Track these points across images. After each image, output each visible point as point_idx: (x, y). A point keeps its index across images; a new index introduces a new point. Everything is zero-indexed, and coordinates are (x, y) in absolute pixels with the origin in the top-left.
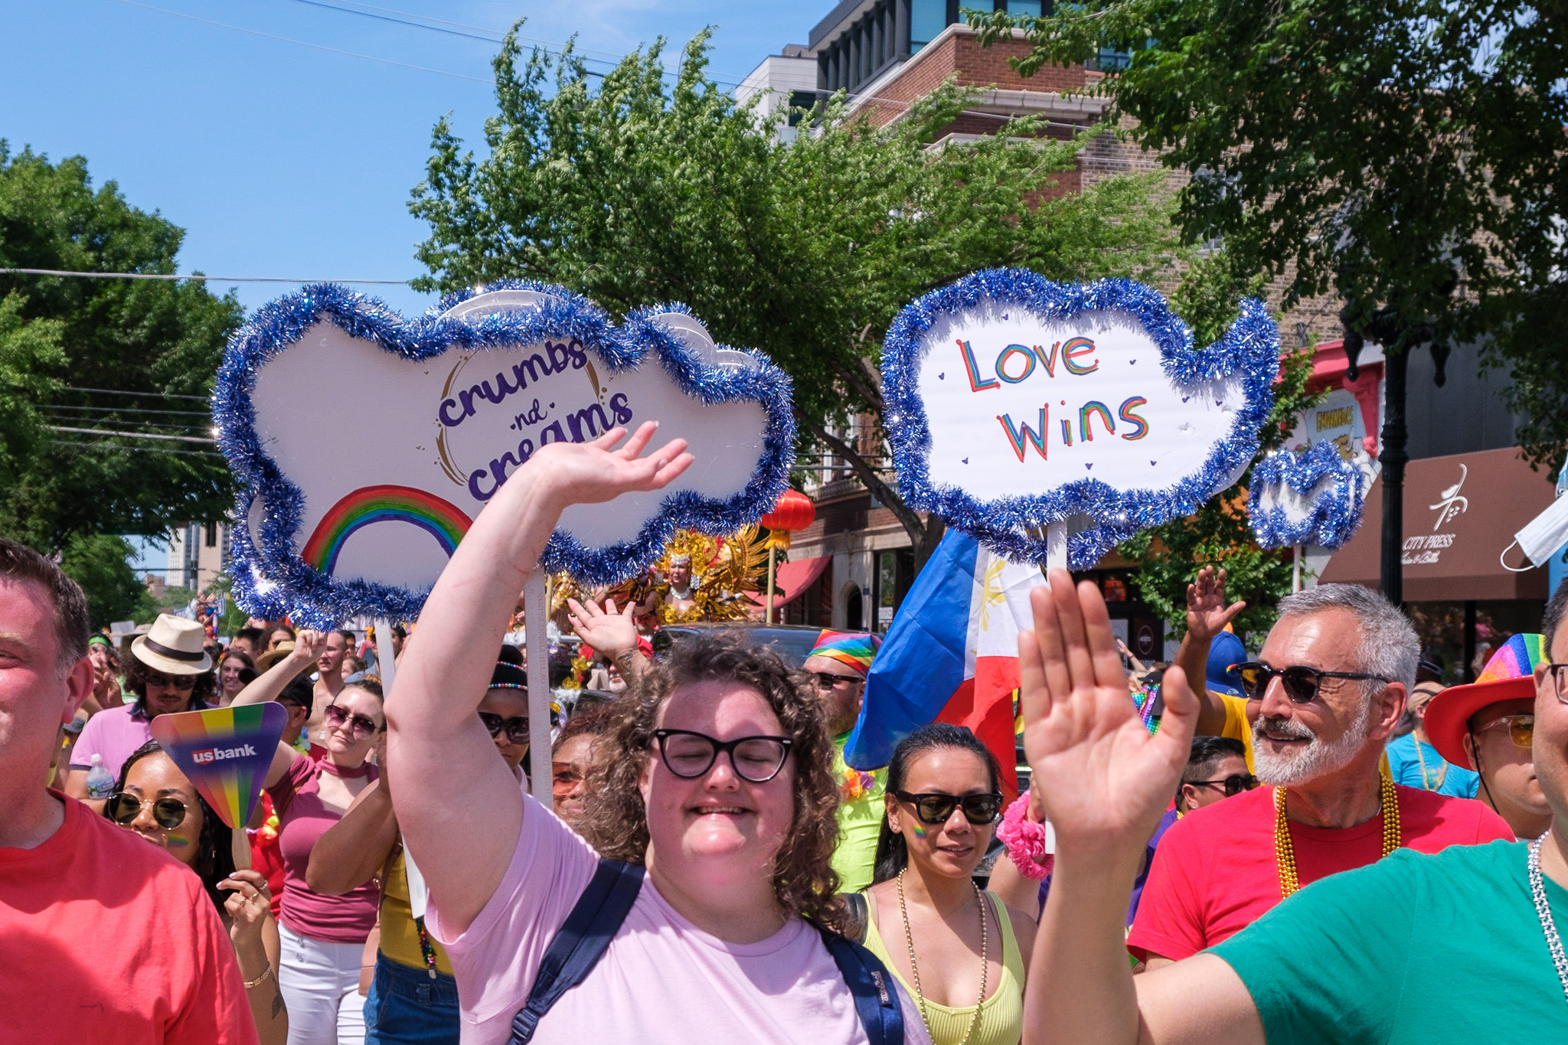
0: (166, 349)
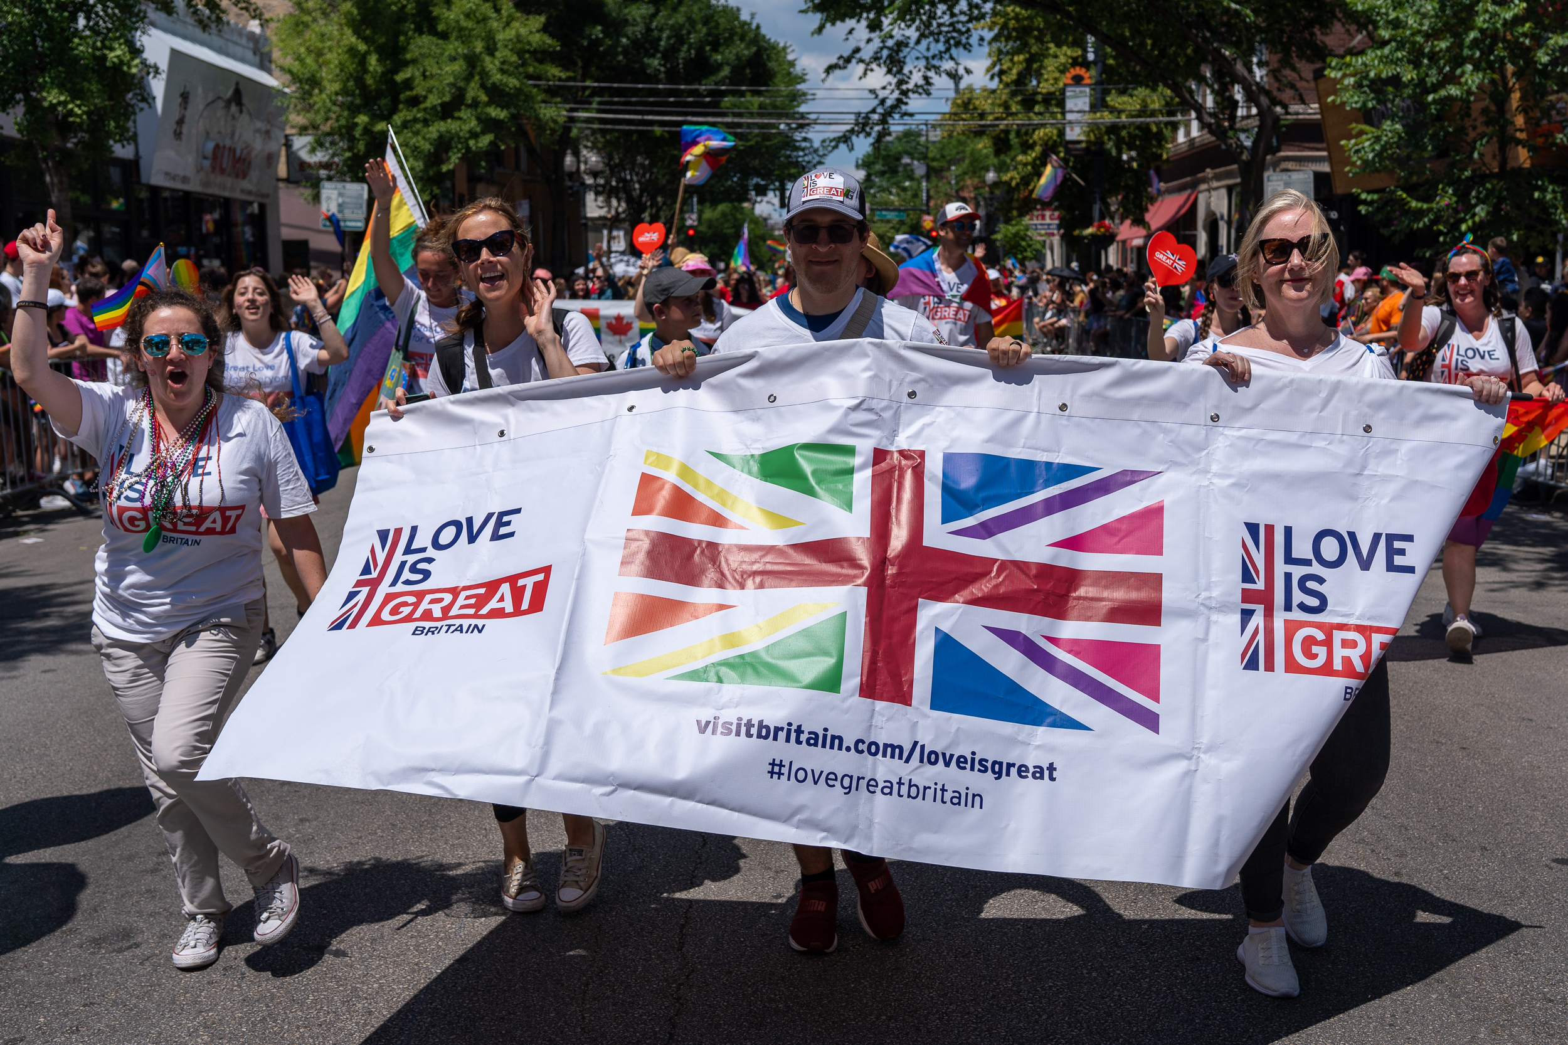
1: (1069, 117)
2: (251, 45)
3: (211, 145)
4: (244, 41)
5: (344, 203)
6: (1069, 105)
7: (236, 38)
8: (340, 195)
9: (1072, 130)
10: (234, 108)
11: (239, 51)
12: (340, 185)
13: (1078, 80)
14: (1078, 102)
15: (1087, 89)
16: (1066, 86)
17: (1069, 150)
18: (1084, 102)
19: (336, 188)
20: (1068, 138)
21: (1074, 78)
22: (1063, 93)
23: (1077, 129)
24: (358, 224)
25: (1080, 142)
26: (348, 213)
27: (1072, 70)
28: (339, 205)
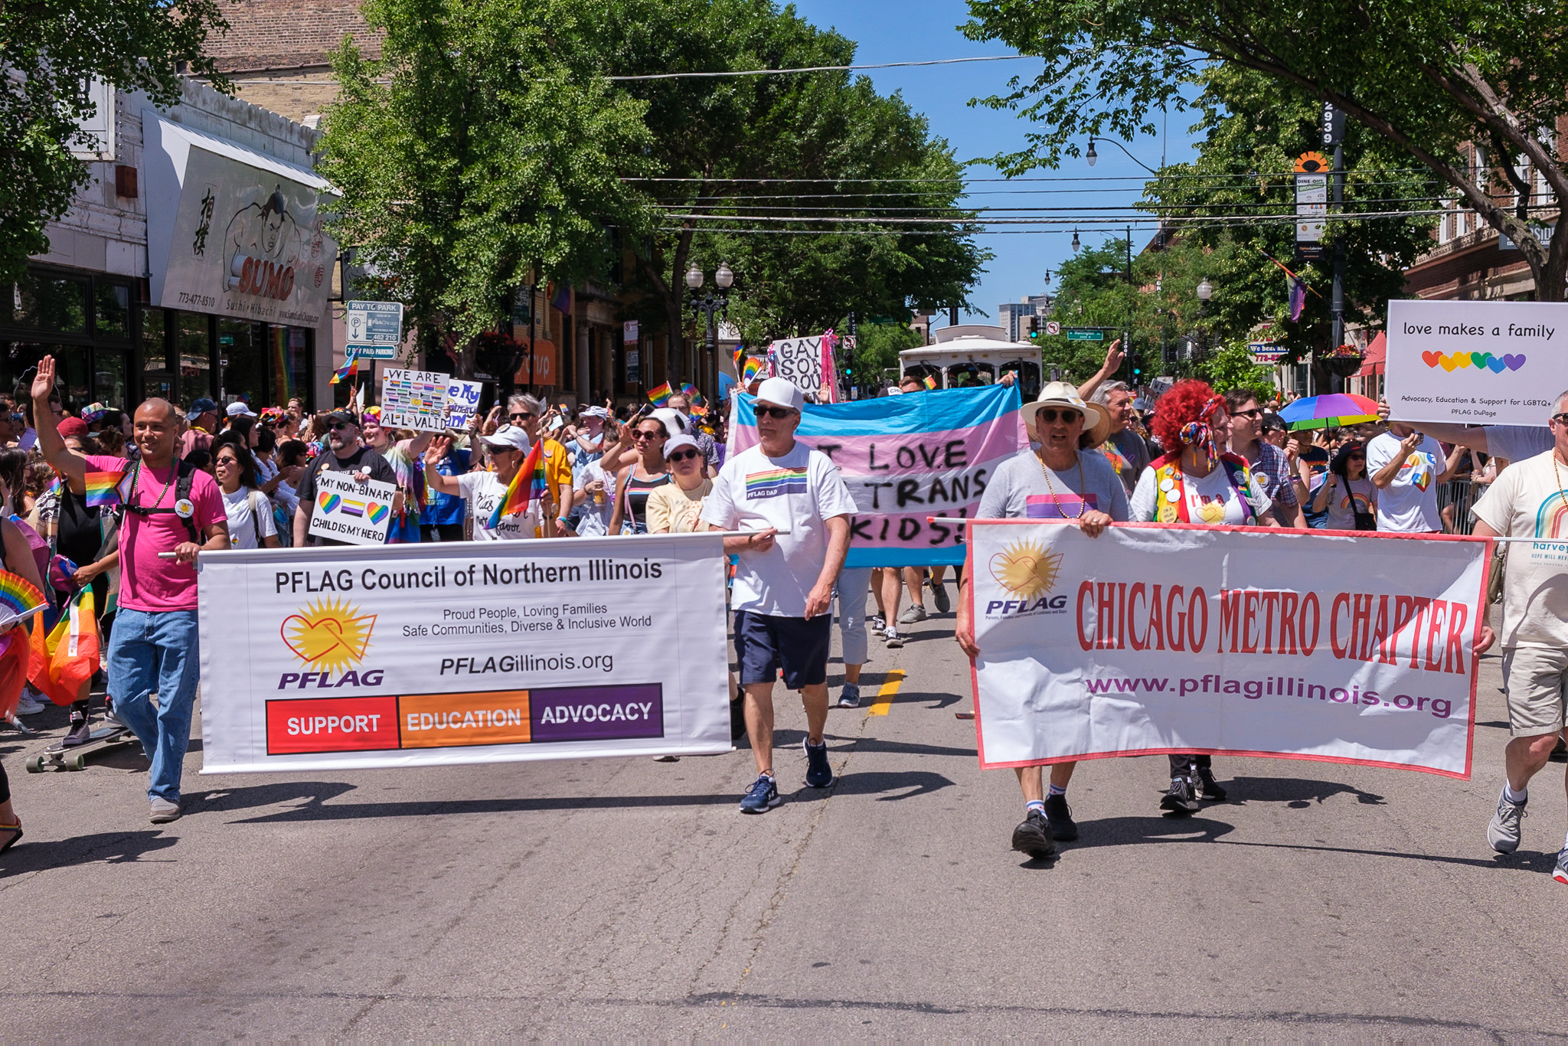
1: (1300, 210)
3: (240, 261)
7: (285, 135)
8: (371, 316)
9: (1304, 228)
10: (271, 217)
12: (370, 304)
13: (1311, 167)
14: (1311, 193)
15: (1324, 179)
16: (1296, 175)
17: (1300, 255)
18: (1319, 194)
19: (365, 309)
20: (1299, 239)
21: (1305, 166)
22: (1293, 182)
23: (1311, 226)
24: (389, 352)
25: (1315, 244)
26: (379, 339)
27: (1303, 155)
28: (369, 329)
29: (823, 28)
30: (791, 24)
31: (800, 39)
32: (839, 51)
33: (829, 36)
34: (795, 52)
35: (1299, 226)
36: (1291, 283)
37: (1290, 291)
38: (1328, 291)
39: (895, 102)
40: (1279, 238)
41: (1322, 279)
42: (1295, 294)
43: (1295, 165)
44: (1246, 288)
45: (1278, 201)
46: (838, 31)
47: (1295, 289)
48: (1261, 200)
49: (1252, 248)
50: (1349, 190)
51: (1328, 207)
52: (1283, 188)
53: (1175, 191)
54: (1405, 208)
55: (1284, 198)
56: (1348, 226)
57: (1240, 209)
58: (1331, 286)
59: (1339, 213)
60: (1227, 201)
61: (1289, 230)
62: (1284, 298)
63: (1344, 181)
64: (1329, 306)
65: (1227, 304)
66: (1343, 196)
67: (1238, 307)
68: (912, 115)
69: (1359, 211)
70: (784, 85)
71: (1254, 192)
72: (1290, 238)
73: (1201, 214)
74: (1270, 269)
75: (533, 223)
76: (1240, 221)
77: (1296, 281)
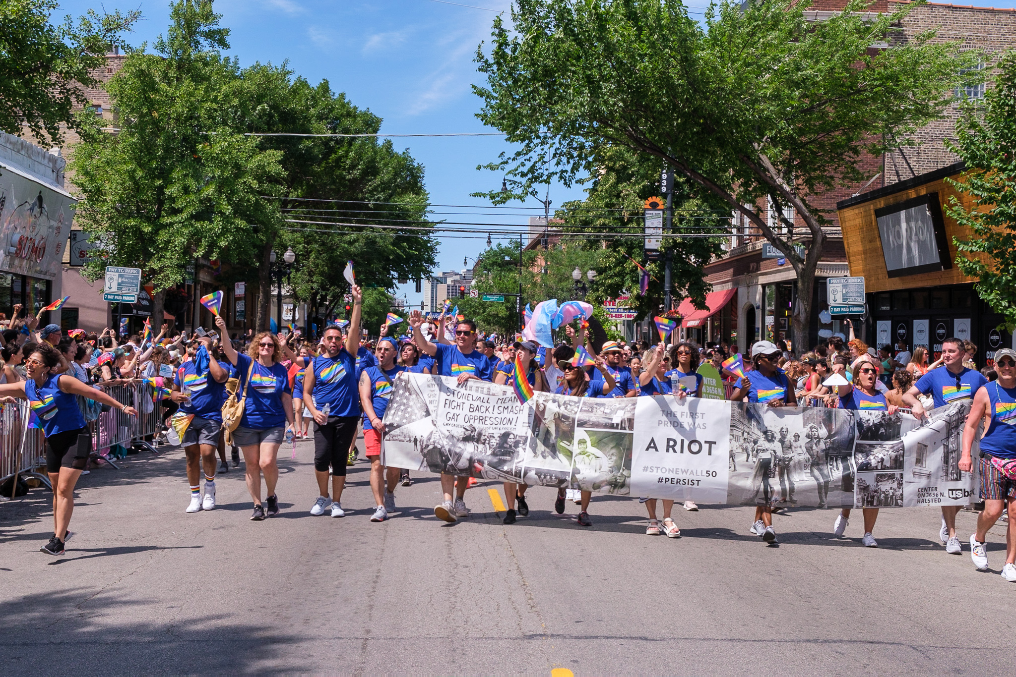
0: (370, 181)
1: (648, 231)
2: (51, 165)
3: (16, 238)
4: (46, 161)
5: (123, 282)
6: (648, 224)
7: (40, 159)
8: (120, 276)
9: (649, 241)
10: (37, 210)
11: (42, 168)
12: (120, 269)
13: (654, 206)
14: (654, 221)
15: (661, 212)
16: (645, 209)
17: (647, 256)
18: (658, 222)
19: (117, 271)
20: (647, 247)
21: (651, 204)
22: (644, 214)
23: (653, 241)
24: (132, 298)
25: (656, 250)
26: (125, 290)
27: (650, 199)
28: (119, 284)
29: (362, 108)
30: (343, 105)
31: (349, 115)
32: (372, 124)
33: (365, 114)
34: (347, 122)
35: (647, 240)
36: (641, 273)
37: (640, 278)
38: (662, 278)
39: (406, 156)
40: (635, 247)
41: (659, 272)
42: (643, 280)
43: (645, 204)
44: (616, 275)
45: (635, 225)
46: (371, 111)
47: (643, 276)
48: (624, 224)
49: (618, 252)
50: (676, 220)
51: (664, 229)
52: (638, 217)
53: (573, 216)
54: (709, 232)
55: (638, 224)
56: (675, 242)
57: (612, 229)
58: (664, 276)
59: (670, 234)
60: (604, 224)
61: (641, 242)
62: (637, 282)
63: (673, 214)
64: (663, 287)
65: (603, 284)
66: (672, 223)
67: (610, 286)
68: (416, 164)
69: (680, 233)
70: (340, 142)
71: (621, 219)
72: (641, 246)
73: (588, 231)
74: (630, 265)
75: (211, 222)
76: (611, 236)
77: (644, 272)
